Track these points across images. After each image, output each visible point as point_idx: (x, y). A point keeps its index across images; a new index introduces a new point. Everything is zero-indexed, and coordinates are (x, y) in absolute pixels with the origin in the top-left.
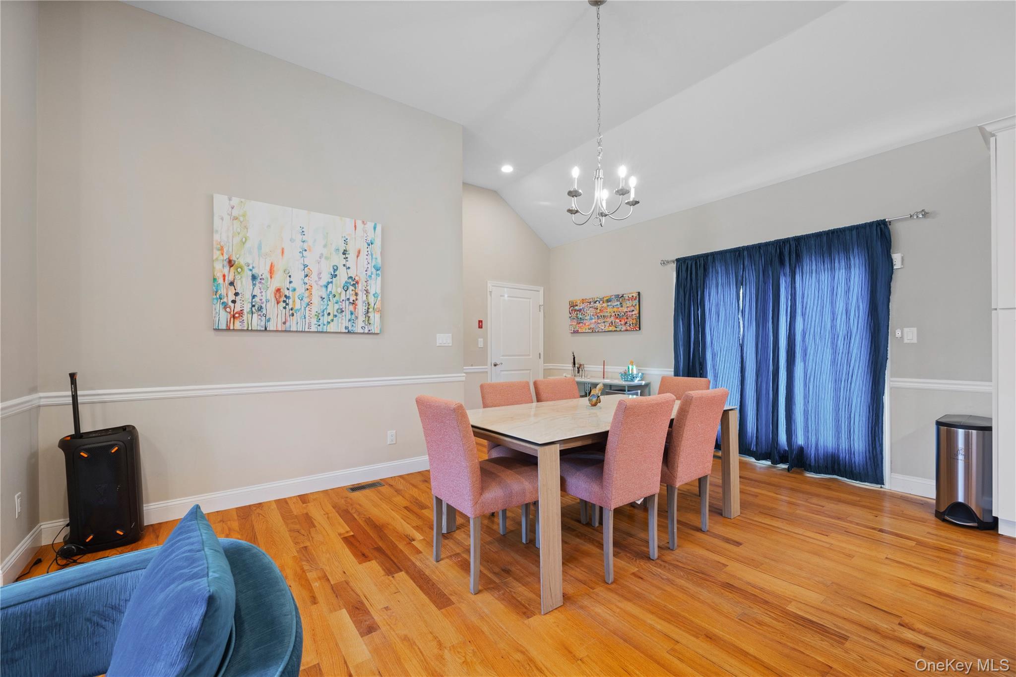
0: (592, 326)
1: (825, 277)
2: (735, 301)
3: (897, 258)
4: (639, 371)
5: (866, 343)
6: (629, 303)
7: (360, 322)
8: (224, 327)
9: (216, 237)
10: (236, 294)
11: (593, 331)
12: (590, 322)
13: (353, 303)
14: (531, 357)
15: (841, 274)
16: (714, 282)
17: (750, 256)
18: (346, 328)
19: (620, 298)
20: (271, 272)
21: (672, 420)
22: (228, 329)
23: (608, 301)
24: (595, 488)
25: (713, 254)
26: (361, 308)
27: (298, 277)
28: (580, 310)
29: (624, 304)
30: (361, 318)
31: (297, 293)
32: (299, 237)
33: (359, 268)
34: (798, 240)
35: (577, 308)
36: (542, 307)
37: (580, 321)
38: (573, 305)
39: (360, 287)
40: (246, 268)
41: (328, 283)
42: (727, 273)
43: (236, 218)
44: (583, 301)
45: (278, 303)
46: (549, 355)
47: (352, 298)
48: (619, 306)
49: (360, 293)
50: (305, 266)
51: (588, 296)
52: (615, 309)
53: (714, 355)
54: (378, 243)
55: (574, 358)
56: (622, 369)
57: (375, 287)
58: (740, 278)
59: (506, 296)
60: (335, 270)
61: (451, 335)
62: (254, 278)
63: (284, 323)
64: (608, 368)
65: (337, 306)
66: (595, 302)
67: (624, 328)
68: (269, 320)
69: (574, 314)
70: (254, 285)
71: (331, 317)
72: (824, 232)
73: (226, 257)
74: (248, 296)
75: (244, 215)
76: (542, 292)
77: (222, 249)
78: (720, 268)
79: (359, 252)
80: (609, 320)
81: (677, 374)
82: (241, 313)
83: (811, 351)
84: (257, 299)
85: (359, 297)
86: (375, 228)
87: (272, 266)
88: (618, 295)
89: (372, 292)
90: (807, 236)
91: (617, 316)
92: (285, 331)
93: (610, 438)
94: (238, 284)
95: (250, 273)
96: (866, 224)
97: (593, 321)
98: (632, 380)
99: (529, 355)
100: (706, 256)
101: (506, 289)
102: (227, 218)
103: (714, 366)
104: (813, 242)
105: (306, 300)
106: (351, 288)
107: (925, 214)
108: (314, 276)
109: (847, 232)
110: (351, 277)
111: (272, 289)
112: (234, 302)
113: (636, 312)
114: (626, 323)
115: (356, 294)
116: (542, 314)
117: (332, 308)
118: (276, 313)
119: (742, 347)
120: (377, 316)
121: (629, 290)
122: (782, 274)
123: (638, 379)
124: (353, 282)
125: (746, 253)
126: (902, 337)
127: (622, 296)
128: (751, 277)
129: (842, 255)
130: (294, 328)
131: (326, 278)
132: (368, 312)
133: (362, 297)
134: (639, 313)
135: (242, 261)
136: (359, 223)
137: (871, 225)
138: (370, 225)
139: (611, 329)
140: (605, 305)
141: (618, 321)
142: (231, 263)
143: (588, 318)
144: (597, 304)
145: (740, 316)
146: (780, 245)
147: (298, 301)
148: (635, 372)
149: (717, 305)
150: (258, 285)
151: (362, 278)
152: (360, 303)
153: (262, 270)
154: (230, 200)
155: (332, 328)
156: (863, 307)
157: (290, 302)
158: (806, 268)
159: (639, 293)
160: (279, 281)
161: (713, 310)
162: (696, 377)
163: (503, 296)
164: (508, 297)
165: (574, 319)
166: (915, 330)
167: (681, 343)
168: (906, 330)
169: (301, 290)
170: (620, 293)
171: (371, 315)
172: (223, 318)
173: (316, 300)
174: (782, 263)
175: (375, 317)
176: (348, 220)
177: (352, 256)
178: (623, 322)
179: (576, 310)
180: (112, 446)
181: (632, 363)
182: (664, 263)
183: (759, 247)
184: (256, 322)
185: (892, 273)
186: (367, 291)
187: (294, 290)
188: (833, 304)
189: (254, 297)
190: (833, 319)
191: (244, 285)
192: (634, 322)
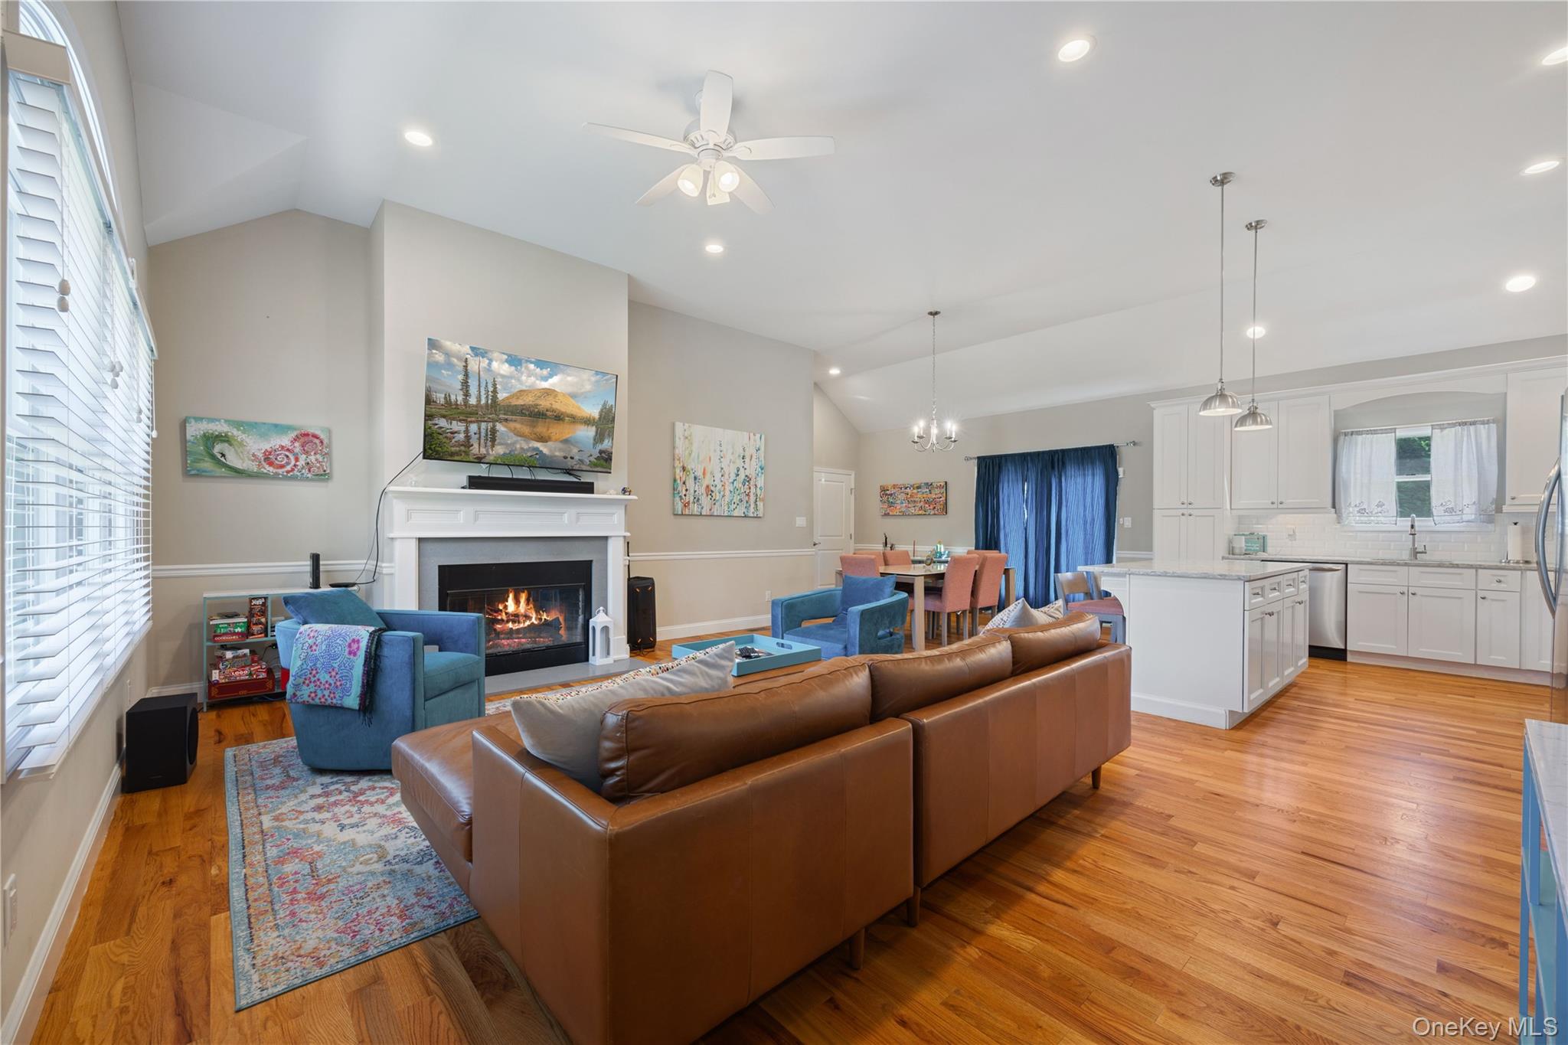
0: (903, 510)
1: (1080, 480)
2: (1021, 494)
3: (1121, 470)
4: (945, 549)
5: (1103, 527)
6: (937, 491)
7: (752, 509)
8: (680, 513)
9: (677, 451)
10: (687, 490)
11: (904, 515)
12: (901, 506)
13: (748, 495)
14: (843, 537)
15: (1089, 479)
16: (1006, 477)
17: (1032, 460)
18: (744, 513)
19: (929, 485)
20: (704, 474)
21: (976, 571)
22: (682, 514)
23: (918, 488)
24: (937, 603)
25: (1006, 456)
26: (752, 498)
27: (718, 475)
28: (891, 495)
29: (933, 491)
30: (752, 506)
31: (717, 488)
32: (718, 448)
33: (752, 468)
34: (1063, 451)
35: (888, 492)
36: (853, 491)
37: (891, 505)
38: (884, 490)
39: (752, 482)
40: (691, 472)
41: (734, 480)
42: (1016, 472)
43: (687, 438)
44: (894, 486)
45: (707, 495)
46: (859, 536)
47: (748, 491)
48: (928, 493)
49: (752, 487)
50: (722, 469)
51: (900, 482)
52: (925, 496)
53: (1006, 536)
54: (762, 449)
55: (886, 539)
56: (930, 548)
57: (760, 482)
58: (1025, 477)
59: (823, 480)
60: (738, 471)
61: (805, 518)
62: (695, 478)
63: (710, 510)
64: (919, 548)
65: (739, 497)
66: (906, 488)
67: (932, 512)
68: (702, 508)
69: (885, 498)
70: (695, 483)
71: (736, 505)
72: (1079, 448)
73: (681, 465)
74: (692, 491)
75: (690, 436)
76: (853, 476)
77: (679, 460)
78: (1011, 468)
79: (751, 456)
80: (919, 505)
81: (977, 548)
82: (688, 503)
83: (1070, 532)
84: (696, 493)
85: (752, 490)
86: (761, 438)
87: (704, 470)
88: (928, 483)
89: (759, 486)
90: (1069, 449)
91: (927, 502)
92: (711, 516)
93: (946, 575)
94: (687, 483)
95: (693, 475)
96: (1103, 446)
97: (904, 505)
98: (940, 557)
99: (841, 536)
100: (1000, 457)
101: (823, 474)
102: (682, 438)
103: (1006, 544)
104: (1072, 454)
105: (722, 493)
106: (747, 483)
107: (1135, 444)
108: (726, 476)
109: (1093, 451)
110: (747, 476)
111: (704, 486)
112: (685, 495)
113: (943, 499)
114: (935, 508)
115: (750, 488)
116: (853, 497)
117: (736, 499)
118: (705, 501)
119: (1026, 529)
120: (762, 504)
121: (937, 479)
122: (1053, 476)
123: (945, 556)
124: (748, 479)
125: (1029, 458)
126: (1123, 524)
127: (931, 484)
128: (1032, 475)
129: (1090, 466)
130: (715, 514)
131: (733, 477)
132: (756, 501)
133: (753, 490)
134: (946, 500)
135: (689, 467)
136: (752, 434)
137: (1106, 446)
138: (758, 436)
139: (920, 512)
140: (915, 491)
141: (927, 506)
142: (684, 469)
143: (899, 502)
144: (908, 490)
145: (1024, 506)
146: (1052, 454)
147: (717, 494)
148: (942, 550)
149: (1009, 496)
150: (697, 483)
151: (753, 475)
152: (751, 494)
153: (699, 474)
154: (684, 425)
155: (736, 513)
156: (1102, 501)
157: (713, 494)
158: (1068, 473)
159: (946, 483)
160: (708, 481)
161: (1006, 500)
162: (992, 549)
163: (820, 480)
164: (825, 481)
165: (885, 502)
166: (1130, 519)
167: (980, 526)
168: (1125, 518)
169: (719, 486)
170: (930, 482)
171: (758, 503)
172: (679, 506)
173: (727, 493)
174: (1053, 468)
175: (760, 505)
176: (745, 433)
177: (747, 460)
178: (932, 507)
179: (886, 495)
180: (649, 586)
181: (940, 543)
182: (968, 459)
183: (1038, 454)
184: (695, 509)
185: (1118, 481)
186: (756, 485)
187: (716, 486)
188: (1084, 500)
189: (695, 491)
190: (1085, 511)
191: (690, 483)
192: (942, 507)
